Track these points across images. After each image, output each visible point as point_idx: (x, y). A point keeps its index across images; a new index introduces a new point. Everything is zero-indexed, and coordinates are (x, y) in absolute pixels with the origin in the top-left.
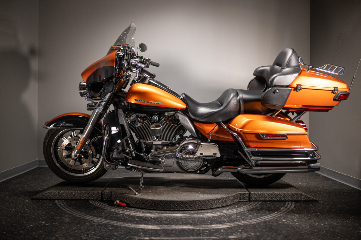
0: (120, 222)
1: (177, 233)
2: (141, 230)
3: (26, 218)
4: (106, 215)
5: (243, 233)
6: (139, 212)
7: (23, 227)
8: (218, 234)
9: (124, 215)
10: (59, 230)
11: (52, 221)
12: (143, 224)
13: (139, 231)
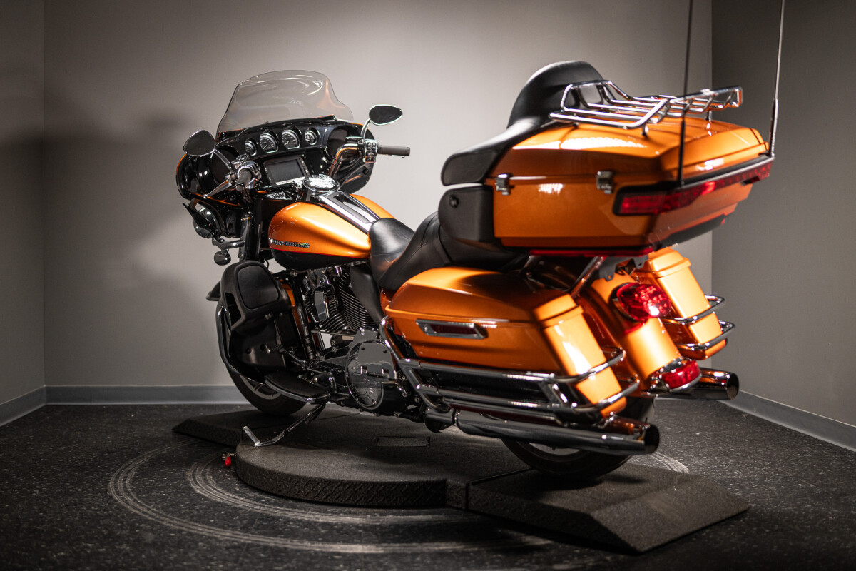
0: (284, 537)
1: (428, 562)
2: (337, 557)
3: (42, 535)
4: (245, 522)
5: (585, 556)
6: (325, 512)
7: (42, 559)
8: (526, 560)
9: (288, 520)
10: (134, 563)
11: (110, 540)
12: (339, 542)
13: (333, 559)
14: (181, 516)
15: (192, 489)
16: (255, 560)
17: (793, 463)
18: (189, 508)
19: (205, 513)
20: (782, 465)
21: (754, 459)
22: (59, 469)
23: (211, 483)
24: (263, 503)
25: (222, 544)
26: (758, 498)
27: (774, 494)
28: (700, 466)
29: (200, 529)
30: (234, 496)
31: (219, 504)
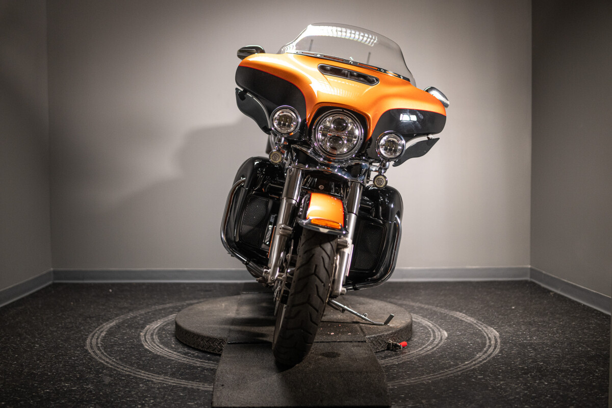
0: (198, 381)
3: (36, 377)
4: (174, 370)
7: (34, 394)
9: (203, 369)
11: (81, 381)
14: (132, 365)
15: (142, 345)
16: (176, 398)
17: (580, 332)
18: (138, 359)
19: (148, 363)
20: (571, 332)
21: (551, 328)
22: (55, 329)
23: (155, 340)
24: (189, 356)
25: (155, 386)
26: (546, 358)
27: (559, 355)
28: (509, 333)
29: (143, 374)
30: (170, 351)
31: (158, 356)
